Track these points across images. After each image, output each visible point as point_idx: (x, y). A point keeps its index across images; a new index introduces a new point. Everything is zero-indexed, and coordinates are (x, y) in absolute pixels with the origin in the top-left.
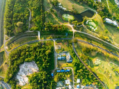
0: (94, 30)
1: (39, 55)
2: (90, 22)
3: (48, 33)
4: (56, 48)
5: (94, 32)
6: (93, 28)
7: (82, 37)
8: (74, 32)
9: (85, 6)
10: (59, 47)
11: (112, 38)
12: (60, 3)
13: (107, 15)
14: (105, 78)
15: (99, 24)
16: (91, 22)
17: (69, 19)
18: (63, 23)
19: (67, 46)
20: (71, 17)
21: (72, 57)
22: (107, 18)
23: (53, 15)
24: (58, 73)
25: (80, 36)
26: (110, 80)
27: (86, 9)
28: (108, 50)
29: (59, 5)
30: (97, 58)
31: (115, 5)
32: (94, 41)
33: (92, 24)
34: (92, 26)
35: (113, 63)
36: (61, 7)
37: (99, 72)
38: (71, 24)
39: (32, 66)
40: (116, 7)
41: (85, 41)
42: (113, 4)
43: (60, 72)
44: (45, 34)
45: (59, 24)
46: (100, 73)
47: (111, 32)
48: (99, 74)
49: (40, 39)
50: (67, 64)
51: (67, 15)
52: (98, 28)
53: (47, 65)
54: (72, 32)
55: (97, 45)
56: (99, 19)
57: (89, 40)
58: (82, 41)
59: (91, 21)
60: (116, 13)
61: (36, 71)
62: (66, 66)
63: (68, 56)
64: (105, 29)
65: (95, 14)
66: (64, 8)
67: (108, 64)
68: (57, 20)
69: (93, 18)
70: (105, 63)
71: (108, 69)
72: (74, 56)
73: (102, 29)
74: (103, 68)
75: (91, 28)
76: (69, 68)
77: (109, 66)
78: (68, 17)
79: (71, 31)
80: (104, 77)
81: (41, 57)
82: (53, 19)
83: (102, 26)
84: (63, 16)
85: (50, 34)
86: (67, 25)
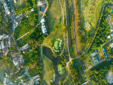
0: (61, 41)
1: (101, 77)
2: (56, 49)
3: (81, 78)
4: (90, 67)
5: (63, 41)
6: (60, 43)
7: (72, 50)
8: (72, 59)
9: (42, 59)
10: (89, 65)
11: (59, 18)
12: (51, 81)
13: (39, 34)
14: (96, 10)
15: (53, 39)
16: (55, 47)
17: (62, 68)
18: (68, 71)
19: (86, 60)
20: (60, 67)
21: (92, 51)
22: (42, 33)
23: (64, 82)
24: (109, 57)
25: (73, 52)
26: (96, 4)
27: (44, 57)
28: (73, 18)
29: (53, 81)
30: (84, 28)
31: (21, 26)
32: (71, 37)
33: (57, 46)
34: (59, 44)
35: (82, 7)
36: (53, 79)
37: (95, 19)
38: (66, 64)
39: (108, 77)
40: (22, 24)
41: (75, 46)
42: (21, 28)
43: (107, 55)
44: (83, 80)
45: (70, 74)
46: (95, 17)
47: (54, 22)
48: (96, 19)
49: (88, 81)
50: (100, 52)
51: (59, 71)
52: (58, 38)
53: (106, 68)
54: (72, 60)
55: (74, 33)
56: (48, 41)
57: (72, 42)
58: (76, 48)
59: (53, 47)
60: (30, 23)
61: (111, 72)
62: (101, 52)
63: (93, 54)
64: (54, 30)
65: (45, 46)
66: (54, 77)
67: (85, 13)
68: (67, 77)
69: (50, 47)
70: (85, 17)
71: (89, 11)
72: (92, 49)
73: (56, 33)
74: (90, 17)
75: (61, 45)
76: (102, 49)
77: (86, 11)
78: (61, 69)
79: (72, 63)
80: (96, 12)
81: (102, 75)
82: (68, 81)
83: (53, 34)
84: (62, 74)
85: (81, 76)
86: (68, 68)
